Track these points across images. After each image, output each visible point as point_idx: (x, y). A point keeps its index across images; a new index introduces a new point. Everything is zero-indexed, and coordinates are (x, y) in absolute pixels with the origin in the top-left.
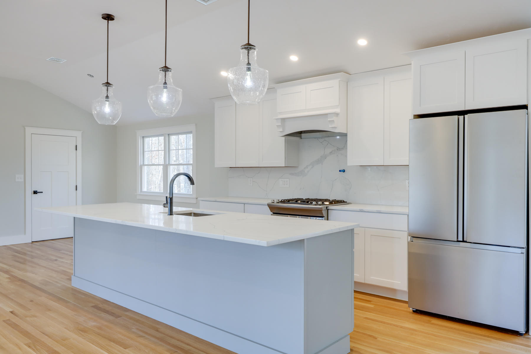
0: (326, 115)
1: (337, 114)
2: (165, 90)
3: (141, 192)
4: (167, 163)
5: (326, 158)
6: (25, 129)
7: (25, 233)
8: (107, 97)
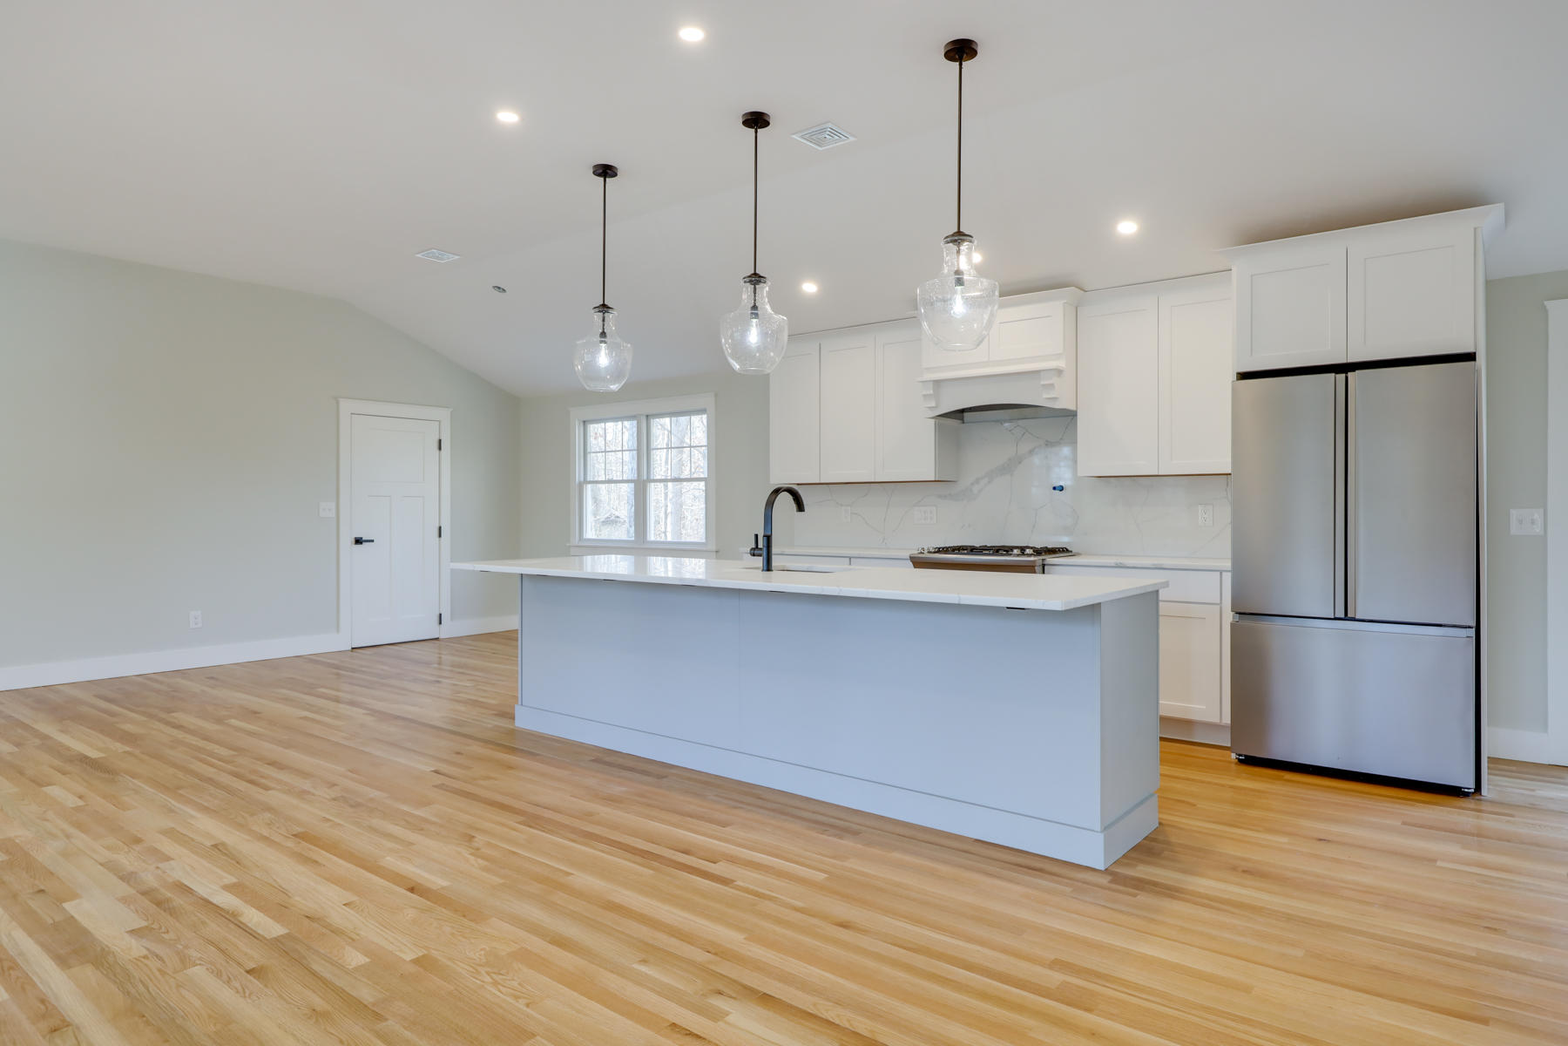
0: (1037, 373)
1: (1059, 372)
2: (754, 320)
3: (580, 540)
4: (645, 478)
5: (1020, 463)
6: (338, 403)
7: (338, 630)
8: (603, 334)
